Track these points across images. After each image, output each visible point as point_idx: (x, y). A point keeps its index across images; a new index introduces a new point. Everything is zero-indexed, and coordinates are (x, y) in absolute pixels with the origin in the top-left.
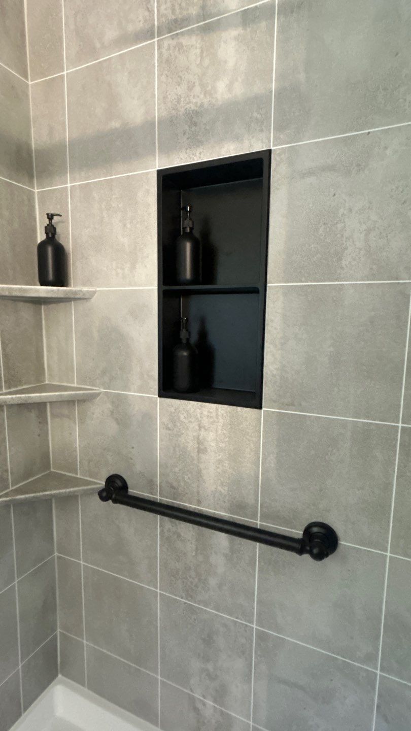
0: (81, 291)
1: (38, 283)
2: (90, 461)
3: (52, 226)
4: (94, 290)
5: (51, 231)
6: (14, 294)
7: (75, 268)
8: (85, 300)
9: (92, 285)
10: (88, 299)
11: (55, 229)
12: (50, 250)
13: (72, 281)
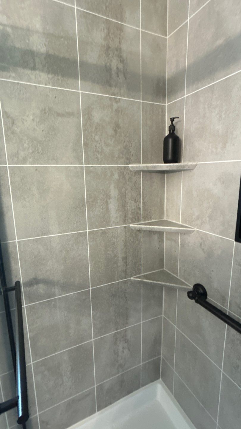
0: (187, 165)
1: (163, 162)
2: (185, 271)
3: (173, 125)
4: (196, 164)
5: (172, 128)
6: (150, 169)
7: (186, 150)
8: (190, 171)
9: (194, 160)
10: (191, 170)
11: (174, 127)
12: (170, 140)
13: (183, 159)
